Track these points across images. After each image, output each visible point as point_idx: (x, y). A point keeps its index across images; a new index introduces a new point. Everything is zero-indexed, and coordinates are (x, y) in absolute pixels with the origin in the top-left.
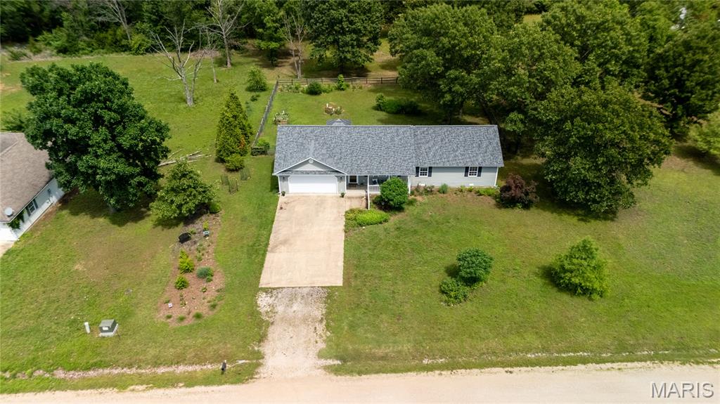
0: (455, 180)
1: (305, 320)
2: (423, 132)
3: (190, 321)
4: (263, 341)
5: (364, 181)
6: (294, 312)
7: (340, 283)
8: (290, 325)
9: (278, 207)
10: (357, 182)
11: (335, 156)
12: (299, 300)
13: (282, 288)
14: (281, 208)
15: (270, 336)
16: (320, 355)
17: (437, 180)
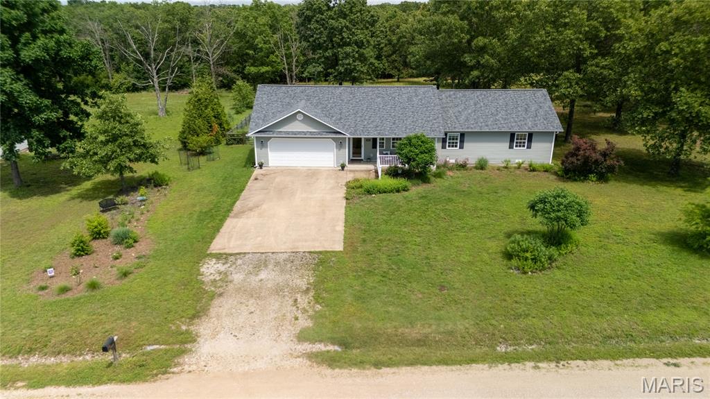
0: (497, 153)
1: (278, 291)
2: (450, 96)
3: (80, 292)
4: (199, 317)
5: (372, 155)
6: (261, 280)
7: (339, 247)
8: (252, 297)
9: (252, 178)
10: (363, 158)
11: (332, 117)
12: (271, 267)
13: (245, 253)
14: (256, 179)
15: (213, 311)
16: (302, 337)
17: (472, 152)
